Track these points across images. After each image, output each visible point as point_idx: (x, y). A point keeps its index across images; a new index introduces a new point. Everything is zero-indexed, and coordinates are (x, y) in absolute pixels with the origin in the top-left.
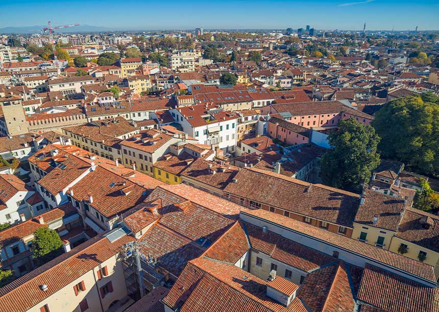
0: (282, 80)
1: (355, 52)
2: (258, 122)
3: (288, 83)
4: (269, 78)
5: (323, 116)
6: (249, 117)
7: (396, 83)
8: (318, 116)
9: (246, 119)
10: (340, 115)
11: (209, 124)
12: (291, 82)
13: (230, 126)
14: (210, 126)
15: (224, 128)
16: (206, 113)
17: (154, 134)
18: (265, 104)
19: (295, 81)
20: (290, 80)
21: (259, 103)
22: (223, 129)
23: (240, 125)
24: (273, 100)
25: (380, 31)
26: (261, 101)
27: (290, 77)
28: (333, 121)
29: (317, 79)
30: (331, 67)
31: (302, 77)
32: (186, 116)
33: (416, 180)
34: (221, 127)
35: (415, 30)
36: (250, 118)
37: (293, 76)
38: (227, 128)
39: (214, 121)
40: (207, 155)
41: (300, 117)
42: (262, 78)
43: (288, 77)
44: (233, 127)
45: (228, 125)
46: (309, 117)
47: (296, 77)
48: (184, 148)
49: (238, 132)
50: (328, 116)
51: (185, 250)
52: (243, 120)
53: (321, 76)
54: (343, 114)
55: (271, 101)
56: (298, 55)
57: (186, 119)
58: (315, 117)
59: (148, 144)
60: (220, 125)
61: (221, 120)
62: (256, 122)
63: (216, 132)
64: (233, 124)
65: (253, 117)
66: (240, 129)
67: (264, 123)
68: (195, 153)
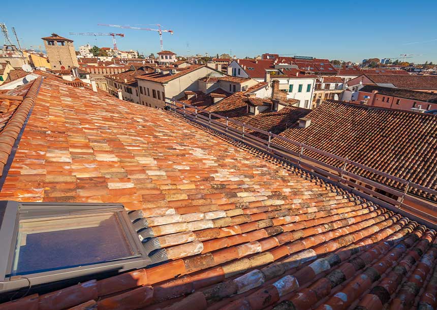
2: (343, 92)
6: (331, 84)
9: (327, 87)
11: (274, 77)
13: (305, 88)
15: (296, 88)
16: (273, 67)
22: (293, 89)
23: (318, 92)
32: (244, 66)
34: (291, 86)
36: (333, 85)
38: (300, 90)
39: (280, 75)
44: (308, 90)
45: (300, 86)
49: (314, 101)
52: (323, 86)
57: (243, 69)
60: (290, 84)
61: (293, 76)
64: (309, 86)
65: (337, 85)
66: (317, 98)
68: (232, 85)
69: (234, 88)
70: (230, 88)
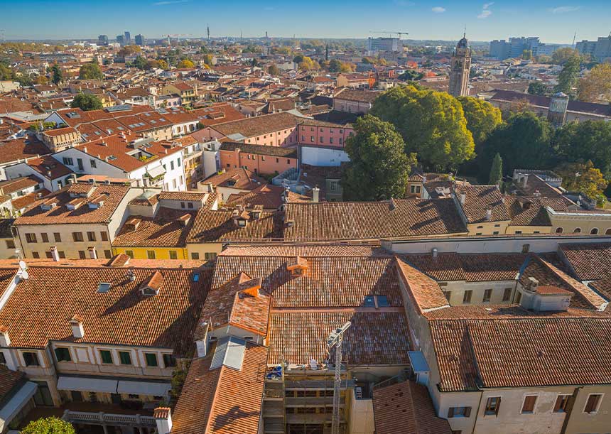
0: (169, 100)
1: (225, 61)
2: (203, 154)
3: (175, 104)
4: (147, 99)
5: (279, 134)
6: (189, 147)
7: (318, 89)
8: (273, 134)
10: (296, 129)
11: (149, 163)
12: (180, 103)
13: (176, 164)
14: (150, 166)
15: (169, 167)
16: (132, 147)
17: (88, 189)
18: (188, 130)
19: (185, 100)
20: (176, 100)
21: (179, 129)
22: (167, 169)
24: (198, 122)
25: (226, 38)
26: (181, 125)
27: (175, 95)
28: (290, 138)
29: (213, 95)
30: (221, 77)
31: (193, 93)
32: (102, 157)
33: (441, 179)
35: (265, 36)
37: (179, 93)
38: (173, 168)
39: (152, 159)
40: (210, 202)
41: (253, 138)
42: (135, 99)
43: (173, 95)
44: (179, 165)
45: (172, 163)
46: (265, 137)
47: (184, 94)
48: (159, 200)
50: (285, 132)
51: (359, 324)
53: (217, 90)
54: (301, 127)
55: (195, 123)
56: (155, 69)
57: (104, 161)
58: (271, 136)
59: (85, 209)
60: (163, 164)
61: (162, 155)
62: (200, 154)
63: (160, 175)
64: (179, 160)
65: (193, 147)
67: (215, 153)
68: (186, 203)
69: (191, 205)
70: (183, 206)
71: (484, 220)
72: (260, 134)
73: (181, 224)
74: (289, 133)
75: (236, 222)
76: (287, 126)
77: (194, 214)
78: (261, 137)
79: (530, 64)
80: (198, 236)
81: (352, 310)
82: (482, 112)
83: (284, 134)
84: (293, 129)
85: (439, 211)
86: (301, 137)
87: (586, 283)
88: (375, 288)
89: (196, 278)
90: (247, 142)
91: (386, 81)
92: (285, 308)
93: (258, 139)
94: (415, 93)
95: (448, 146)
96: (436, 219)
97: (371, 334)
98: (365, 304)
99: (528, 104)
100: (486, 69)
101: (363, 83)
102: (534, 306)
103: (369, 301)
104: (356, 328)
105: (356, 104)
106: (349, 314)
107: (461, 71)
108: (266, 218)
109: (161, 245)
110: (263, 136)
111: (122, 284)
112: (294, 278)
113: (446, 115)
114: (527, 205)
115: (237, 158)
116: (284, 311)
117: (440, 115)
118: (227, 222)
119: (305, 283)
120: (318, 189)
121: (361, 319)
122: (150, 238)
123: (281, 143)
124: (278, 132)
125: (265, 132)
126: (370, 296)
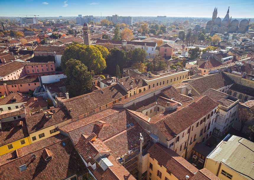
7: (17, 46)
28: (22, 72)
40: (28, 112)
41: (6, 77)
54: (26, 67)
58: (14, 73)
68: (17, 117)
69: (19, 117)
70: (15, 118)
71: (131, 89)
72: (9, 74)
73: (20, 127)
74: (21, 70)
75: (47, 117)
76: (20, 68)
77: (24, 120)
78: (10, 75)
79: (95, 26)
80: (33, 129)
81: (125, 131)
82: (102, 50)
83: (20, 72)
84: (23, 68)
85: (117, 90)
86: (27, 71)
87: (172, 99)
88: (127, 121)
89: (64, 144)
90: (4, 80)
91: (49, 40)
92: (105, 140)
93: (9, 76)
94: (82, 47)
95: (99, 65)
96: (117, 92)
97: (135, 135)
98: (128, 127)
99: (110, 44)
100: (79, 29)
101: (34, 41)
102: (170, 110)
103: (128, 126)
104: (130, 135)
105: (46, 52)
106: (125, 132)
107: (87, 35)
108: (58, 111)
109: (15, 140)
110: (11, 74)
111: (32, 161)
112: (101, 128)
113: (96, 54)
114: (139, 80)
115: (6, 88)
116: (106, 141)
117: (94, 54)
118: (42, 118)
119: (106, 129)
120: (68, 93)
121: (129, 132)
122: (6, 139)
123: (19, 76)
124: (17, 71)
125: (11, 72)
126: (127, 124)
